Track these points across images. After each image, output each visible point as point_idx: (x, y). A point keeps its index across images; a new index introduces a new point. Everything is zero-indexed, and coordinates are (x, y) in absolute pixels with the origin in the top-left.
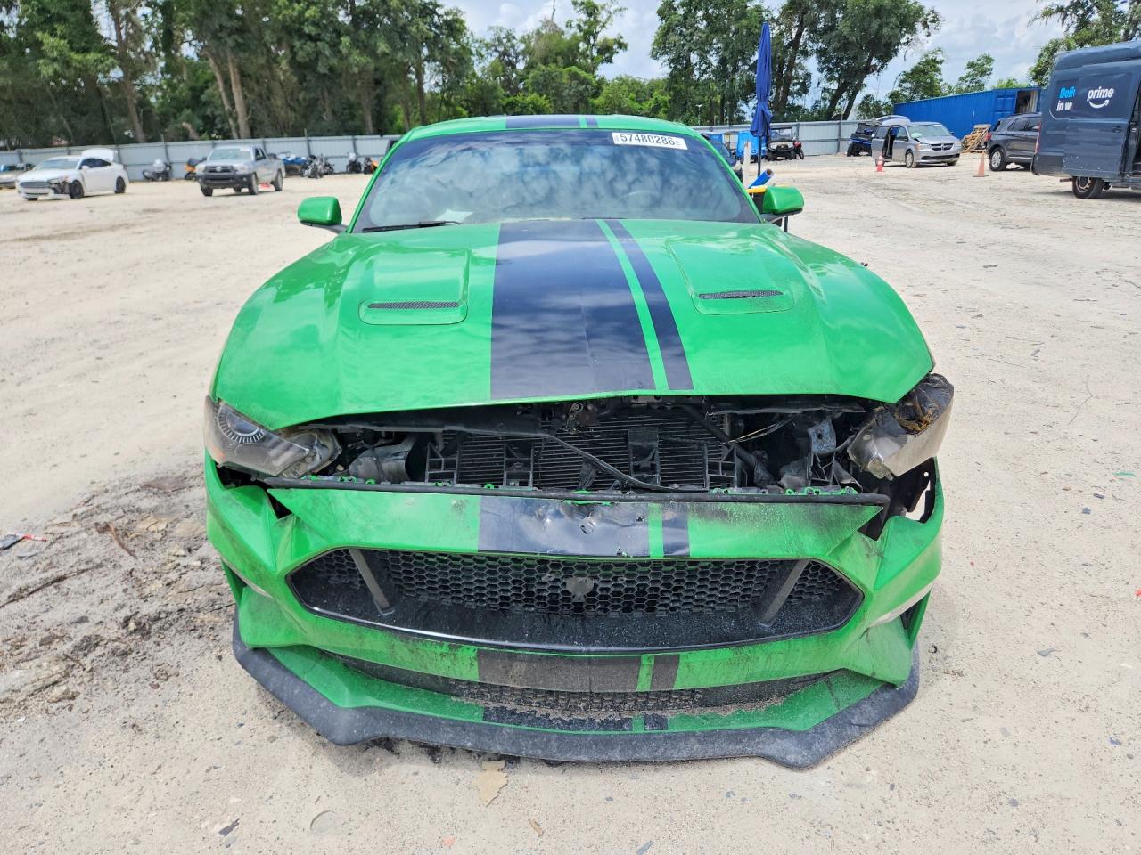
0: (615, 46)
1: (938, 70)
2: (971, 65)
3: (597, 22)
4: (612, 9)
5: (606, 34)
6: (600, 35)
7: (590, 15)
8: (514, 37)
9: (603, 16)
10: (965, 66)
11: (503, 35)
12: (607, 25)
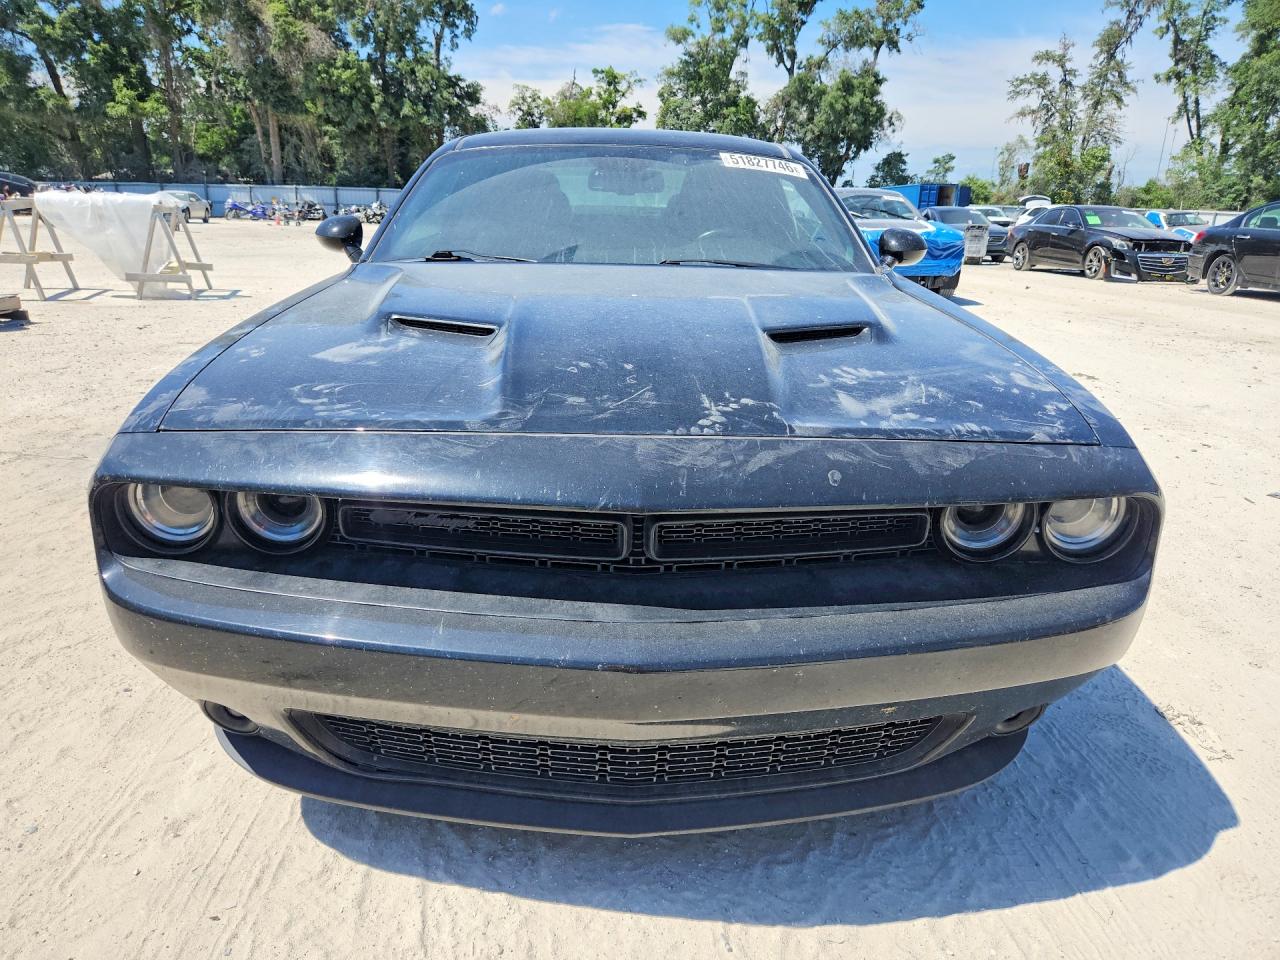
0: (635, 115)
1: (904, 163)
2: (936, 161)
3: (617, 91)
4: (632, 80)
5: (626, 104)
6: (619, 104)
7: (610, 84)
8: (539, 98)
9: (622, 87)
10: (932, 161)
11: (528, 94)
12: (626, 95)
